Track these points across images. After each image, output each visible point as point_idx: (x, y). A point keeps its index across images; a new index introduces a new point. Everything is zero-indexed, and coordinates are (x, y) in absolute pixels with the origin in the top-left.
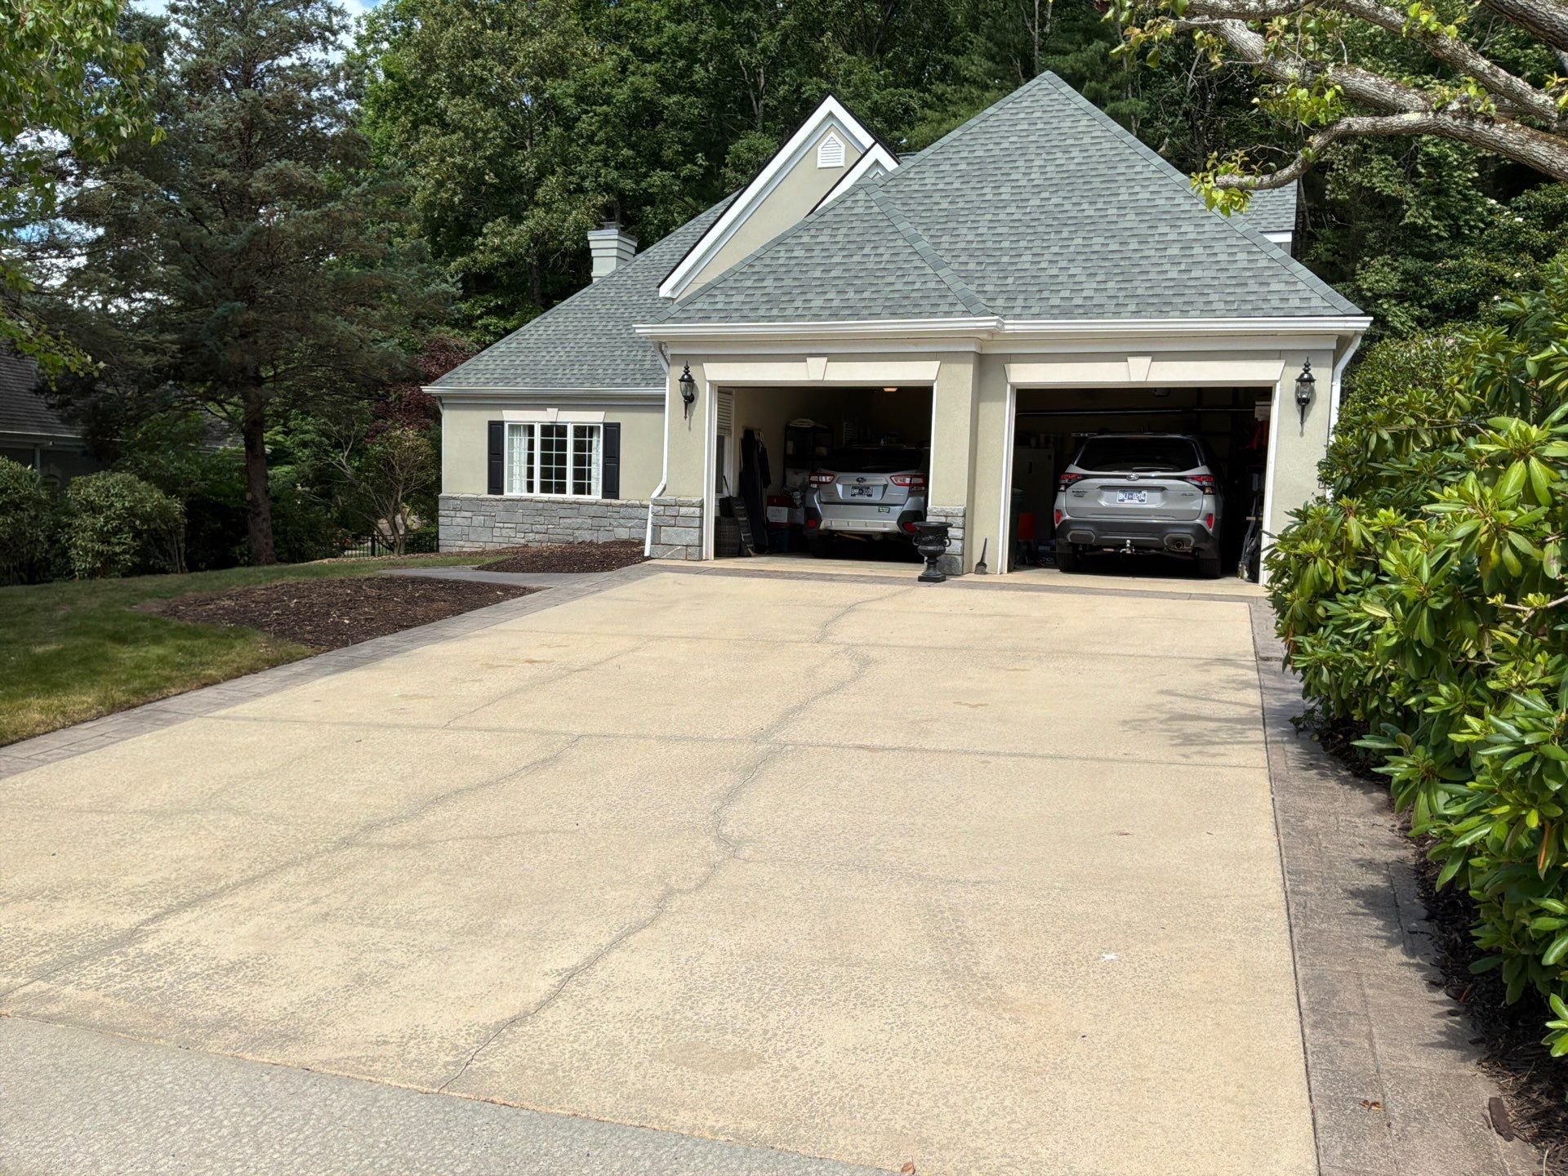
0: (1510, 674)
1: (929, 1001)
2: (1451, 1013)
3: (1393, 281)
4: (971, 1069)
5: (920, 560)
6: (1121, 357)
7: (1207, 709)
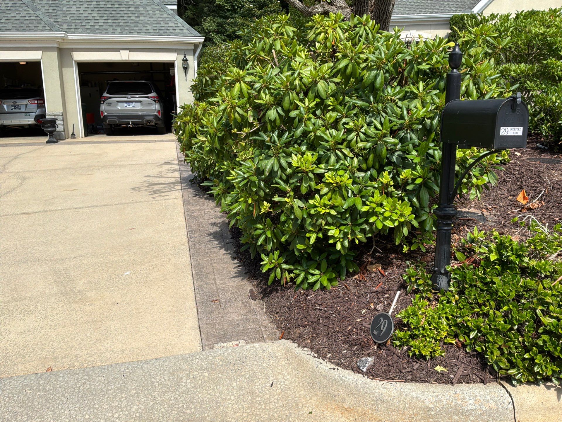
0: (242, 155)
1: (56, 306)
2: (239, 266)
3: (214, 27)
4: (74, 327)
5: (46, 135)
6: (117, 50)
7: (162, 180)
